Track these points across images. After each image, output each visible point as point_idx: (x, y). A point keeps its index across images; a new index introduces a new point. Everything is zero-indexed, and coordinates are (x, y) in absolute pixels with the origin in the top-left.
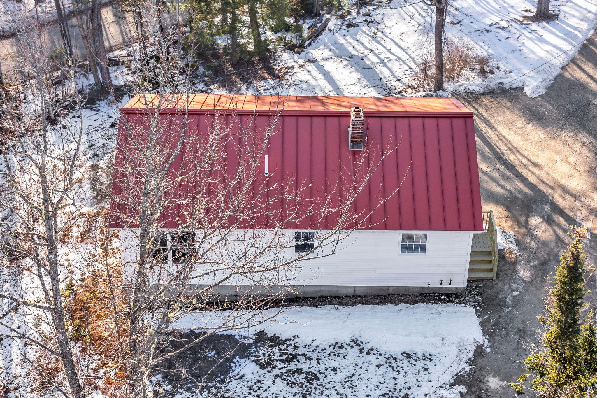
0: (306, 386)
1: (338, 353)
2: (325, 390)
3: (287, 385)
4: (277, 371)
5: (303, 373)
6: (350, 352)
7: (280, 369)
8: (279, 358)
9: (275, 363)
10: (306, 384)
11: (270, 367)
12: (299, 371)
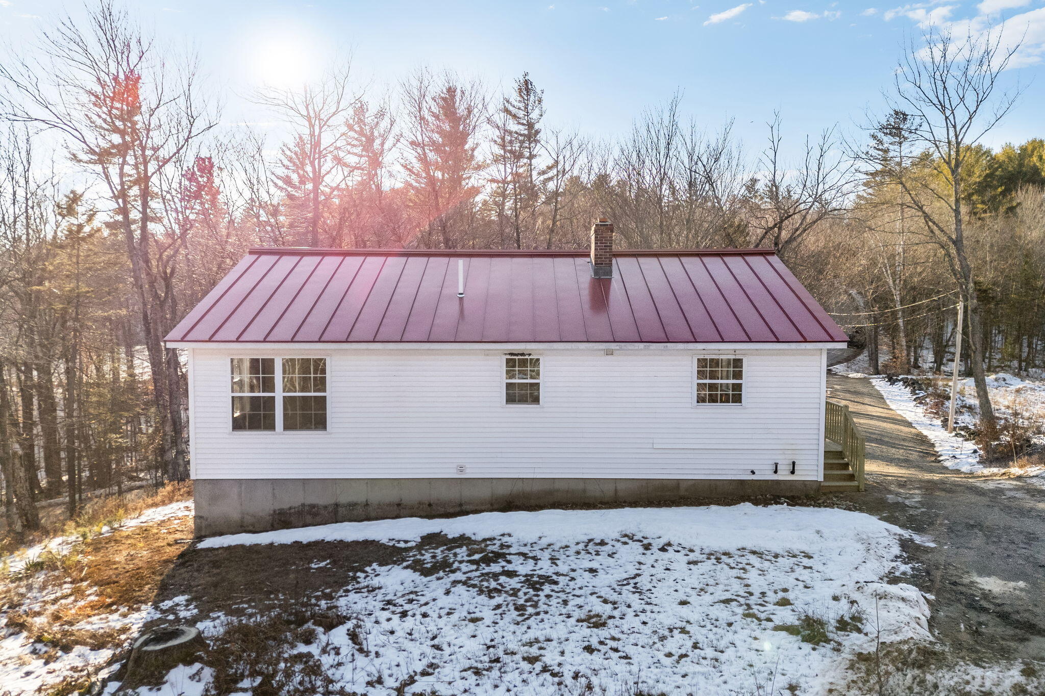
0: (525, 594)
1: (597, 551)
2: (571, 597)
3: (479, 595)
4: (459, 576)
5: (519, 576)
6: (622, 550)
7: (464, 573)
8: (466, 558)
9: (456, 565)
10: (524, 590)
11: (444, 571)
12: (511, 574)
